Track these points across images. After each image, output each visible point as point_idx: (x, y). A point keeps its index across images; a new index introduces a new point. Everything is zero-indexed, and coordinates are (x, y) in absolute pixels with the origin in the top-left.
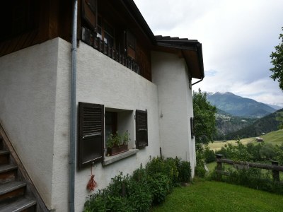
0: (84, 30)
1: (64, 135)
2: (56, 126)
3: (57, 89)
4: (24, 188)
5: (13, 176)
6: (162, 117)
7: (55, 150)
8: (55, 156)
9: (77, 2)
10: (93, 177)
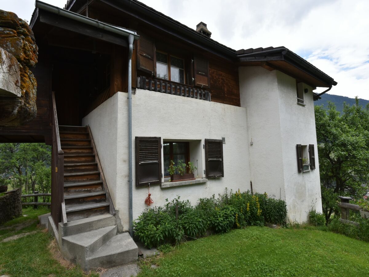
0: (139, 79)
1: (125, 161)
2: (118, 155)
3: (118, 129)
4: (105, 195)
5: (100, 187)
6: (252, 145)
7: (117, 171)
8: (118, 175)
9: (130, 61)
10: (150, 195)
